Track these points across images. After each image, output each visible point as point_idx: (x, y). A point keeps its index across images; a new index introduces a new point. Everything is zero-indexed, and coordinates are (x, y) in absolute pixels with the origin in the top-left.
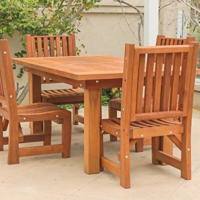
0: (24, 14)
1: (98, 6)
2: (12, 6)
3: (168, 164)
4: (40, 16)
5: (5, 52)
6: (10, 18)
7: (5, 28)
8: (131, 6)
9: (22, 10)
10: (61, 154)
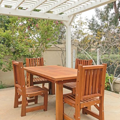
0: (25, 50)
1: (50, 48)
2: (21, 48)
3: (89, 114)
4: (30, 51)
5: (21, 67)
6: (20, 52)
7: (18, 55)
8: (59, 48)
9: (24, 49)
10: (43, 110)
